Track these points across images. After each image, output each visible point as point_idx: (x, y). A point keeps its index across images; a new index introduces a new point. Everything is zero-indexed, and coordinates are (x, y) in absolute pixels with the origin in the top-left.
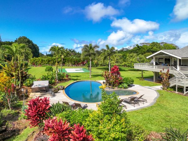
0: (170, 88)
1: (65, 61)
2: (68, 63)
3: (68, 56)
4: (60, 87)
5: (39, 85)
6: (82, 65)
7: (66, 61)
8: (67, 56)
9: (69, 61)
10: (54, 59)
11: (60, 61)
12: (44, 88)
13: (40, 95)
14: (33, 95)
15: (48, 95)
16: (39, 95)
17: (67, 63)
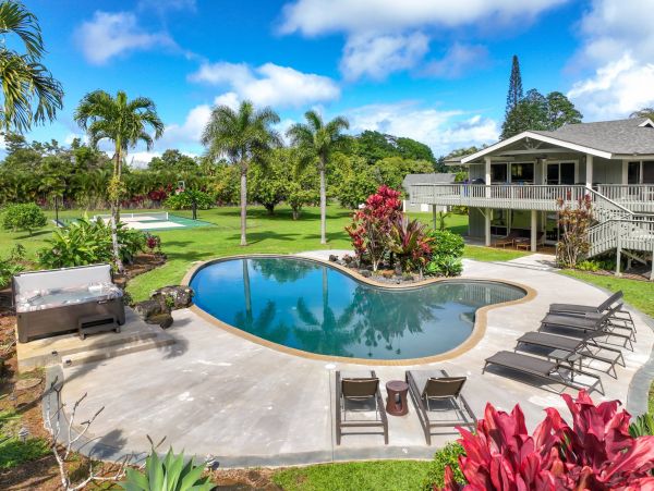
0: (589, 260)
1: (74, 190)
2: (90, 195)
3: (86, 169)
4: (174, 293)
5: (54, 293)
6: (148, 202)
7: (80, 189)
8: (80, 166)
9: (93, 188)
10: (24, 181)
11: (51, 189)
12: (100, 308)
13: (91, 348)
14: (44, 359)
15: (140, 343)
16: (85, 355)
17: (87, 198)
